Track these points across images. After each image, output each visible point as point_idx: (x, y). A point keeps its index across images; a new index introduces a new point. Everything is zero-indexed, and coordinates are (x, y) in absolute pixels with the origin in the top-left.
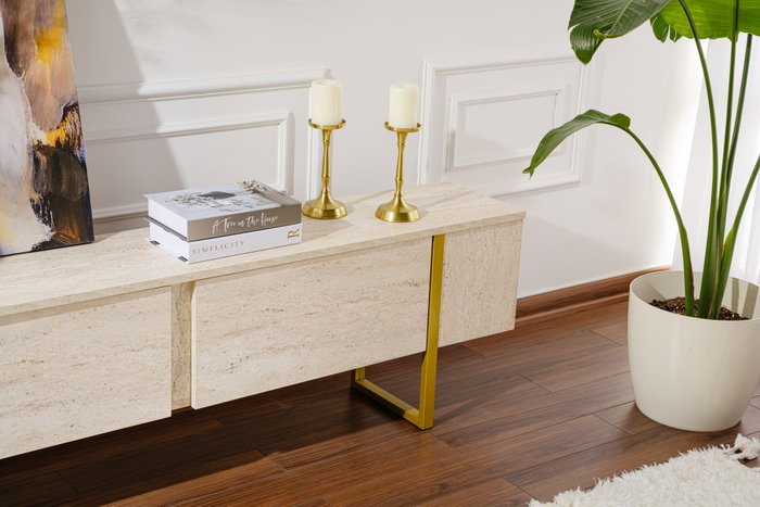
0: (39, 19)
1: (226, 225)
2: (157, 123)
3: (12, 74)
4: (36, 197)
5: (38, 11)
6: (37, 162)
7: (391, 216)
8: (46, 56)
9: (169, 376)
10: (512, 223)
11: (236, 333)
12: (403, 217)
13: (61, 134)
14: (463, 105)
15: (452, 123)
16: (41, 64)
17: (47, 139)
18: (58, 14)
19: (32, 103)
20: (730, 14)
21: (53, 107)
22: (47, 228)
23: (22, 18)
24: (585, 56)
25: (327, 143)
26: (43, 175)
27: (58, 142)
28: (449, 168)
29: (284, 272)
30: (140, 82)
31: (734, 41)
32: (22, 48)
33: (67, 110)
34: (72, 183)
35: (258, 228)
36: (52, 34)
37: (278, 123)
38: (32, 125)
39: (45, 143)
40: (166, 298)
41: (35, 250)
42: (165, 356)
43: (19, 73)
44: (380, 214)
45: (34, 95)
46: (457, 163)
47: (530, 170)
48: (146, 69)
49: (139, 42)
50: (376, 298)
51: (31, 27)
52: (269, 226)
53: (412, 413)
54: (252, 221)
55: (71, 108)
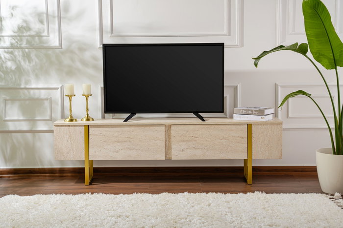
7: (85, 119)
9: (164, 149)
10: (279, 124)
11: (183, 141)
29: (198, 127)
31: (336, 70)
40: (163, 128)
42: (163, 143)
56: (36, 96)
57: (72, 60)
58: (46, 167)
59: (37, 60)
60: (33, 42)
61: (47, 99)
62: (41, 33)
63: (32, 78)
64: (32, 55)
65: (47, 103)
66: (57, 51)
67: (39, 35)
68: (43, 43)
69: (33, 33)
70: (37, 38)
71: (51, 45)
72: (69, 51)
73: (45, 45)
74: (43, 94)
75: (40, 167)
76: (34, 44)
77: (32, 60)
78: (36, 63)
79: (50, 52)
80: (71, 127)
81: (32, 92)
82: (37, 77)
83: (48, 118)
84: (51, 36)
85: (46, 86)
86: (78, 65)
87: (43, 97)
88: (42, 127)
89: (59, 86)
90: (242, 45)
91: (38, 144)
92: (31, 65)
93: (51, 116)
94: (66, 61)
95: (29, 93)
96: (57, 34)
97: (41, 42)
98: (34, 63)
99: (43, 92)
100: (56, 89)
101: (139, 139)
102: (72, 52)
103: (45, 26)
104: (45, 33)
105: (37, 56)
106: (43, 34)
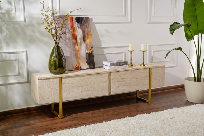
0: (87, 34)
1: (116, 64)
2: (104, 52)
3: (84, 42)
4: (87, 61)
5: (87, 33)
6: (87, 55)
8: (88, 40)
9: (107, 88)
11: (118, 82)
12: (144, 66)
13: (90, 51)
14: (154, 51)
15: (152, 55)
16: (88, 41)
17: (88, 52)
18: (90, 34)
19: (86, 47)
20: (197, 31)
21: (89, 47)
22: (88, 66)
23: (85, 34)
24: (172, 34)
25: (131, 54)
26: (88, 57)
27: (90, 53)
28: (152, 62)
29: (125, 72)
30: (101, 45)
31: (198, 35)
32: (85, 39)
33: (91, 48)
34: (92, 59)
35: (121, 65)
36: (89, 36)
37: (123, 53)
38: (86, 50)
39: (88, 53)
40: (107, 75)
41: (86, 69)
42: (107, 84)
43: (85, 42)
44: (140, 66)
45: (87, 45)
46: (153, 61)
47: (166, 58)
48: (102, 43)
49: (101, 39)
50: (140, 78)
51: (86, 36)
52: (122, 65)
53: (147, 100)
54: (120, 64)
55: (92, 48)
56: (8, 59)
57: (33, 31)
58: (16, 109)
59: (7, 32)
60: (4, 18)
61: (15, 60)
62: (9, 11)
63: (4, 45)
64: (3, 28)
65: (16, 63)
66: (22, 25)
67: (8, 13)
68: (12, 19)
69: (3, 11)
70: (7, 15)
71: (19, 21)
72: (31, 25)
73: (14, 20)
74: (13, 57)
75: (12, 109)
76: (5, 20)
77: (4, 32)
78: (6, 33)
79: (17, 26)
80: (50, 80)
81: (4, 55)
82: (8, 44)
83: (17, 73)
84: (18, 14)
85: (15, 51)
86: (37, 34)
87: (12, 58)
88: (12, 80)
89: (25, 50)
90: (131, 22)
91: (10, 93)
92: (3, 35)
93: (19, 72)
94: (29, 32)
95: (2, 56)
96: (22, 12)
97: (10, 18)
98: (5, 34)
99: (12, 55)
100: (23, 52)
101: (93, 83)
102: (33, 25)
103: (13, 7)
104: (13, 11)
105: (7, 29)
106: (11, 12)
